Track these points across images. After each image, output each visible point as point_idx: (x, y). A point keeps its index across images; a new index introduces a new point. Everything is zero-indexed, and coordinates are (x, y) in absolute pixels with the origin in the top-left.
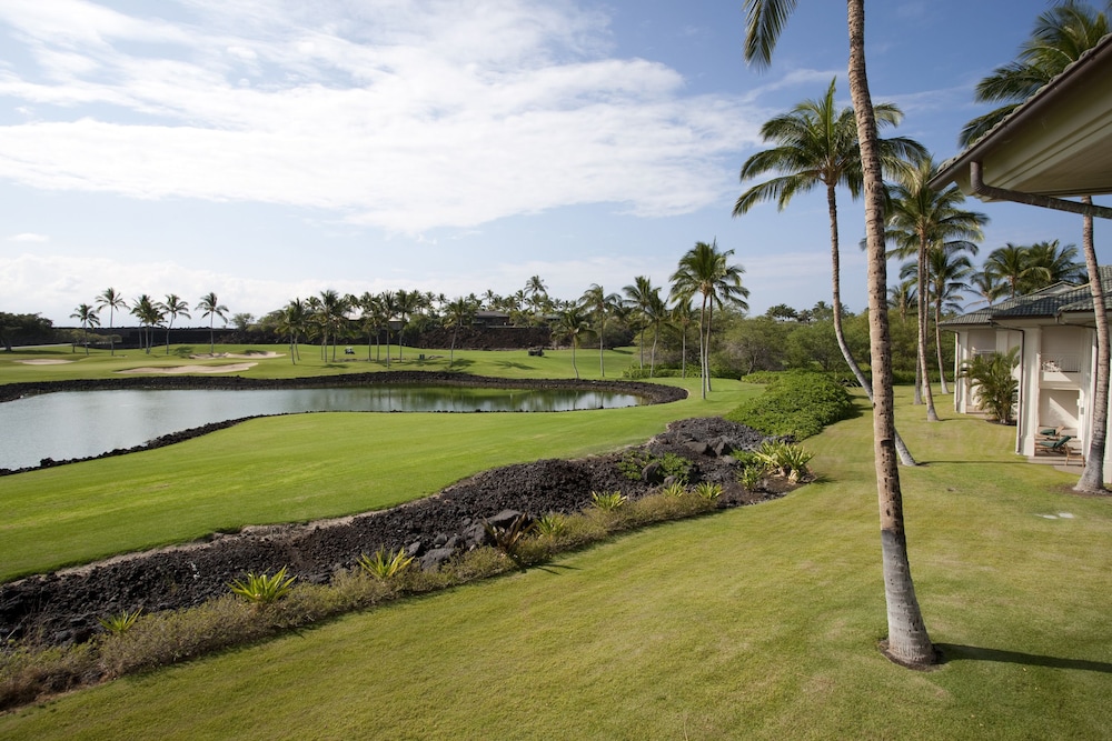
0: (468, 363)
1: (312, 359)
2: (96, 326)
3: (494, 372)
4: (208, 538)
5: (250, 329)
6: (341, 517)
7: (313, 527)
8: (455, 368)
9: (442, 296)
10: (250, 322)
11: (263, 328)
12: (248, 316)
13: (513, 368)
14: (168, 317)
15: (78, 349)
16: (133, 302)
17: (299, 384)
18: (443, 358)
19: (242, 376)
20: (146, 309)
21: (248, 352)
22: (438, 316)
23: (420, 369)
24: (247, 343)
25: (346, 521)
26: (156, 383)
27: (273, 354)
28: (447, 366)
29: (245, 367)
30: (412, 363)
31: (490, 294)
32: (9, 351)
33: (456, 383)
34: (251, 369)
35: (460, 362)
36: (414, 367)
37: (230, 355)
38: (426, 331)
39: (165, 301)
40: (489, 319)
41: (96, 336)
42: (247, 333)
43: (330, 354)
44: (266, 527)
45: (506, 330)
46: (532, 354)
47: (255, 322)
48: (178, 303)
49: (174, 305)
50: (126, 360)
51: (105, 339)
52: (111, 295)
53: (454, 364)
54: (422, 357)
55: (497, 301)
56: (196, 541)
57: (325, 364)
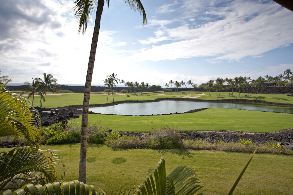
0: (263, 98)
1: (214, 95)
2: (168, 87)
3: (273, 101)
4: (221, 131)
5: (197, 88)
6: (251, 132)
7: (244, 133)
8: (258, 99)
9: (249, 78)
10: (197, 86)
11: (200, 88)
12: (196, 85)
13: (281, 100)
14: (181, 85)
15: (165, 92)
16: (175, 83)
17: (212, 101)
18: (253, 96)
19: (198, 99)
20: (177, 84)
21: (198, 93)
22: (249, 84)
23: (246, 99)
24: (197, 91)
25: (252, 134)
26: (181, 100)
27: (203, 94)
28: (255, 98)
29: (199, 97)
30: (243, 97)
31: (267, 76)
32: (155, 92)
33: (259, 103)
34: (200, 97)
35: (260, 97)
36: (244, 98)
37: (194, 94)
38: (245, 88)
39: (181, 82)
40: (268, 84)
41: (168, 89)
42: (196, 89)
43: (219, 94)
44: (233, 131)
45: (275, 88)
46: (288, 96)
47: (198, 86)
48: (183, 82)
49: (183, 83)
50: (174, 94)
51: (169, 90)
52: (171, 81)
53: (257, 98)
54: (246, 96)
55: (271, 79)
56: (219, 131)
57: (217, 97)
